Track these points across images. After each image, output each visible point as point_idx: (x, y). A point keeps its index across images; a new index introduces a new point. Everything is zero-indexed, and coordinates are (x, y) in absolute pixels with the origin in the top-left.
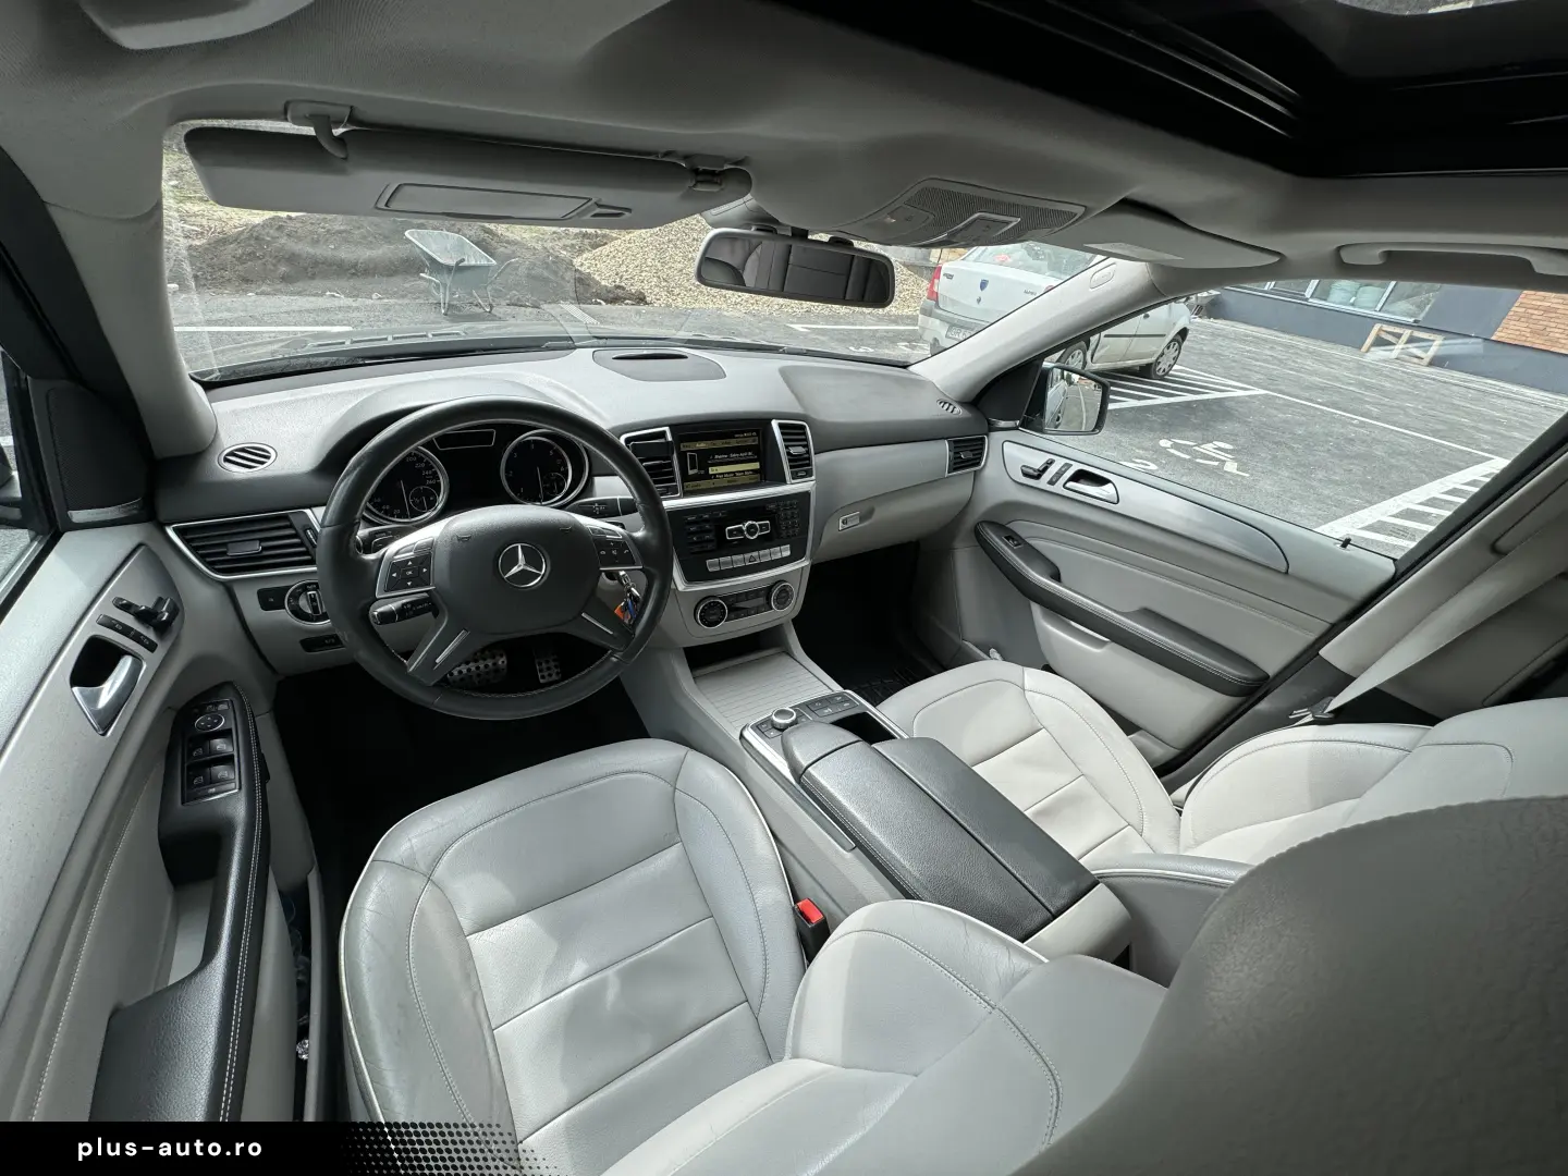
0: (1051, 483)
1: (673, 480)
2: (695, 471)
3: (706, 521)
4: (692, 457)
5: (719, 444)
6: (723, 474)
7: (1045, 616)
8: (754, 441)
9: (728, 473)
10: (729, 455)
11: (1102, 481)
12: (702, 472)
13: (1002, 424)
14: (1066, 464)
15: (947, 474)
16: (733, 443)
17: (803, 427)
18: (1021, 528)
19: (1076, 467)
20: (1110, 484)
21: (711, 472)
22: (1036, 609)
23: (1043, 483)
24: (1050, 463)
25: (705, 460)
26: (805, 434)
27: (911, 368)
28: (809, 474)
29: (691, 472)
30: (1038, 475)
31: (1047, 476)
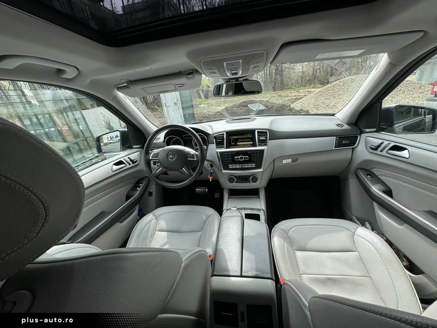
0: (381, 151)
1: (224, 145)
2: (234, 143)
3: (230, 155)
4: (233, 140)
5: (240, 137)
6: (241, 145)
7: (380, 209)
8: (251, 136)
9: (243, 144)
10: (243, 140)
11: (403, 149)
12: (235, 144)
13: (368, 130)
14: (389, 143)
15: (334, 149)
16: (245, 137)
17: (267, 132)
18: (376, 171)
19: (392, 144)
20: (407, 150)
21: (238, 144)
22: (375, 205)
23: (378, 152)
24: (382, 143)
25: (236, 141)
26: (267, 134)
27: (335, 115)
28: (266, 145)
29: (232, 144)
30: (376, 148)
31: (380, 149)
